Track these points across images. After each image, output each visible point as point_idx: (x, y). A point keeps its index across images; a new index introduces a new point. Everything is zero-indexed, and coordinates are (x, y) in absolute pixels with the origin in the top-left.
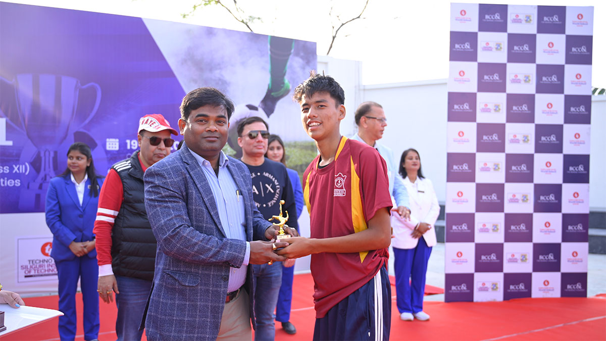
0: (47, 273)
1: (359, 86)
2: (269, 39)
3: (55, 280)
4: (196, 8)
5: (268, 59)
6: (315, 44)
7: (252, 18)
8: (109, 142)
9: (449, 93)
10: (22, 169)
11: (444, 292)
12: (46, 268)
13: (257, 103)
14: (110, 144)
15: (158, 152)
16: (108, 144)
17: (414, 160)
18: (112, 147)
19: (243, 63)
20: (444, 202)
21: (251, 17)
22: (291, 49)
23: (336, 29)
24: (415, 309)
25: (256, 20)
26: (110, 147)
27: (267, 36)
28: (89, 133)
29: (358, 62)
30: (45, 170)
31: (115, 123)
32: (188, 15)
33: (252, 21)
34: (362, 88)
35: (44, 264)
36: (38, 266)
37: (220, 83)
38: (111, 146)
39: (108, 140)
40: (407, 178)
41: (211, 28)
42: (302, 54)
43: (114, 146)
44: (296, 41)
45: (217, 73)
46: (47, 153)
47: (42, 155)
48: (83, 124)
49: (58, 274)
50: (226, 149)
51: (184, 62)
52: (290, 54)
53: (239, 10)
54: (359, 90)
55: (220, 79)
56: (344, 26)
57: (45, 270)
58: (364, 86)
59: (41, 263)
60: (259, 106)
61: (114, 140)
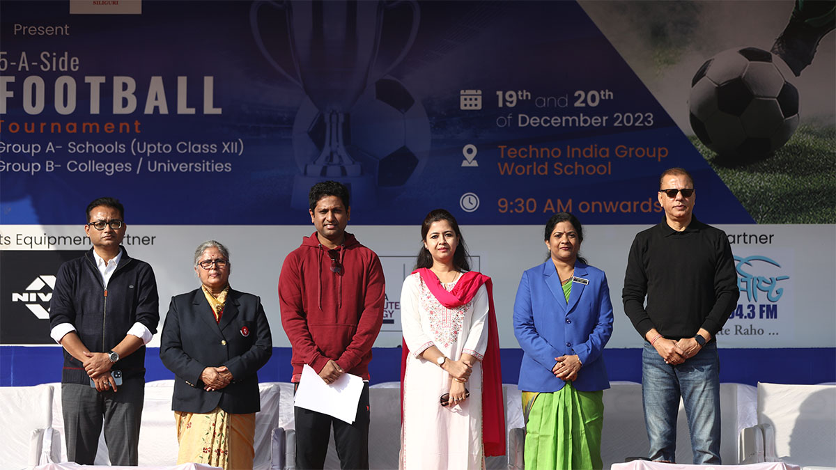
8: (464, 95)
10: (234, 148)
14: (466, 99)
16: (462, 98)
18: (471, 105)
26: (466, 105)
38: (468, 102)
39: (462, 92)
43: (473, 102)
46: (334, 117)
60: (773, 50)
61: (473, 92)
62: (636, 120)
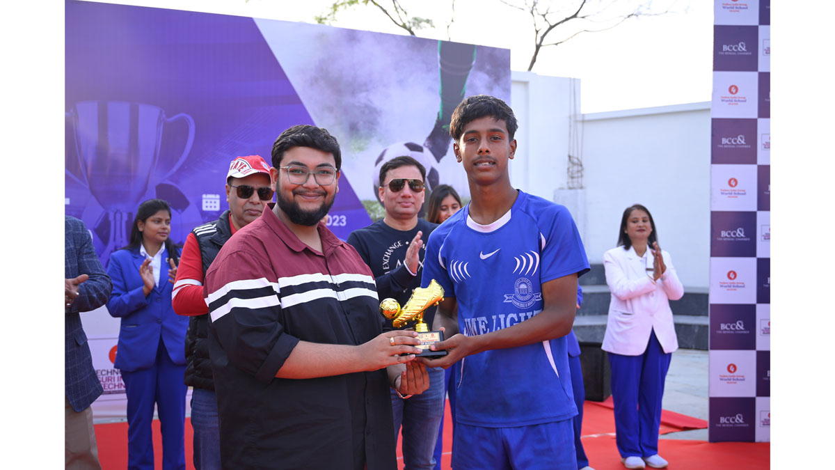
0: (117, 389)
1: (575, 115)
2: (439, 45)
3: (123, 399)
4: (338, 9)
5: (437, 75)
6: (508, 51)
7: (417, 21)
8: (205, 199)
9: (714, 120)
11: (708, 426)
12: (117, 383)
13: (421, 141)
14: (207, 202)
15: (249, 206)
17: (641, 223)
19: (401, 83)
20: (708, 289)
21: (416, 19)
22: (472, 61)
23: (541, 34)
24: (646, 450)
25: (423, 24)
27: (436, 41)
28: (178, 187)
29: (574, 79)
30: (115, 239)
31: (215, 171)
32: (325, 19)
33: (418, 25)
34: (579, 118)
35: (113, 376)
36: (104, 380)
37: (367, 112)
38: (209, 204)
39: (204, 196)
40: (632, 249)
41: (353, 31)
42: (488, 67)
43: (213, 205)
44: (480, 47)
45: (362, 98)
46: (118, 216)
47: (111, 218)
48: (169, 174)
49: (127, 392)
50: (376, 209)
51: (314, 81)
52: (470, 68)
53: (399, 10)
54: (576, 121)
55: (366, 106)
56: (553, 29)
57: (115, 386)
58: (583, 115)
59: (109, 374)
60: (424, 145)
61: (213, 196)
62: (334, 221)
